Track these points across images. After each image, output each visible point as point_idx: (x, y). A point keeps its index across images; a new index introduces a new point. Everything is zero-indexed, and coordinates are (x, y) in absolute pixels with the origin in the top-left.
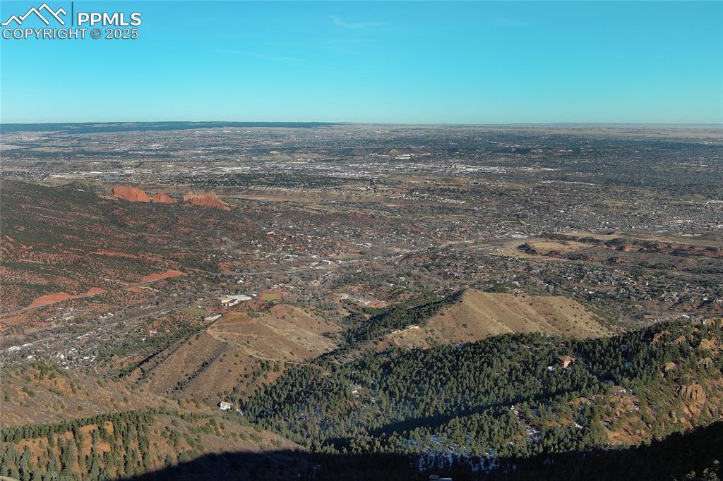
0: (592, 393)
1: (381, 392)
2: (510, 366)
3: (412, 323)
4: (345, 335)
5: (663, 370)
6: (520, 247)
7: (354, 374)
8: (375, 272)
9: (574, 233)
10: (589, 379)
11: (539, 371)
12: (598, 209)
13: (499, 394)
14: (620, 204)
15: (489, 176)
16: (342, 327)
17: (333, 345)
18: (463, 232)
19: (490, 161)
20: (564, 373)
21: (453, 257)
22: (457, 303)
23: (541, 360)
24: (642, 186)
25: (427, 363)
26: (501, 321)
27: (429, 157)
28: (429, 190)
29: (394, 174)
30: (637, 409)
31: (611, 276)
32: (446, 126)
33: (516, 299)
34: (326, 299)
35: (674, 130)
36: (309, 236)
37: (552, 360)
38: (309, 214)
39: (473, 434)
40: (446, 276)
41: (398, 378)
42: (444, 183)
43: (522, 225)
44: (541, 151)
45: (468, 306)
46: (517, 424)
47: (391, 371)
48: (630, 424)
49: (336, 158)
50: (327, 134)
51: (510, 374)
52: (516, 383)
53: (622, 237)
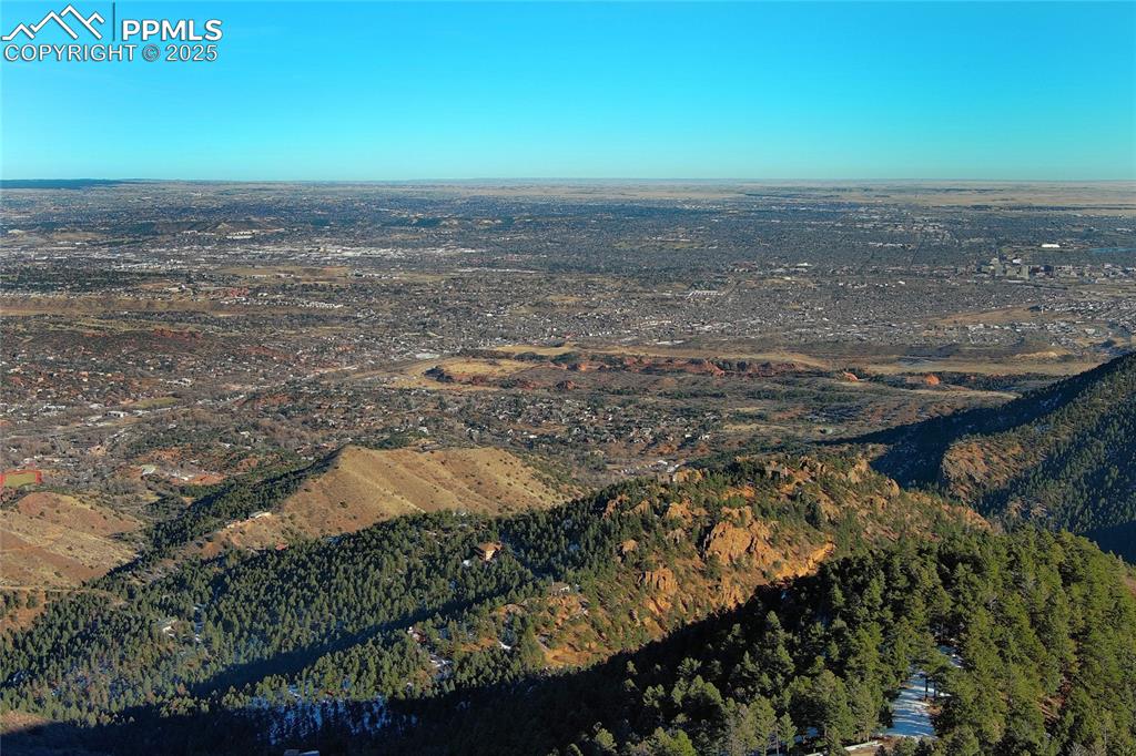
0: (523, 596)
1: (210, 625)
2: (408, 565)
3: (260, 508)
4: (151, 535)
5: (620, 553)
6: (429, 373)
7: (167, 599)
8: (199, 426)
9: (509, 347)
10: (521, 574)
11: (450, 569)
12: (542, 309)
13: (392, 609)
14: (571, 300)
15: (378, 263)
16: (145, 521)
17: (130, 553)
18: (341, 353)
19: (379, 239)
20: (486, 569)
21: (327, 395)
22: (330, 470)
23: (453, 552)
24: (602, 273)
25: (284, 570)
26: (399, 493)
27: (282, 235)
28: (283, 289)
29: (226, 264)
30: (586, 612)
31: (560, 409)
32: (308, 185)
33: (422, 457)
34: (117, 477)
35: (644, 189)
36: (83, 373)
37: (468, 551)
38: (82, 335)
39: (353, 677)
40: (315, 426)
41: (237, 599)
42: (307, 276)
43: (430, 338)
44: (456, 222)
45: (348, 474)
46: (417, 654)
47: (225, 589)
48: (577, 635)
49: (127, 239)
50: (107, 198)
51: (408, 577)
52: (417, 591)
53: (575, 349)
